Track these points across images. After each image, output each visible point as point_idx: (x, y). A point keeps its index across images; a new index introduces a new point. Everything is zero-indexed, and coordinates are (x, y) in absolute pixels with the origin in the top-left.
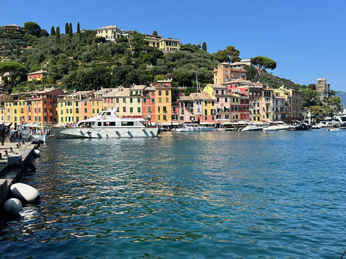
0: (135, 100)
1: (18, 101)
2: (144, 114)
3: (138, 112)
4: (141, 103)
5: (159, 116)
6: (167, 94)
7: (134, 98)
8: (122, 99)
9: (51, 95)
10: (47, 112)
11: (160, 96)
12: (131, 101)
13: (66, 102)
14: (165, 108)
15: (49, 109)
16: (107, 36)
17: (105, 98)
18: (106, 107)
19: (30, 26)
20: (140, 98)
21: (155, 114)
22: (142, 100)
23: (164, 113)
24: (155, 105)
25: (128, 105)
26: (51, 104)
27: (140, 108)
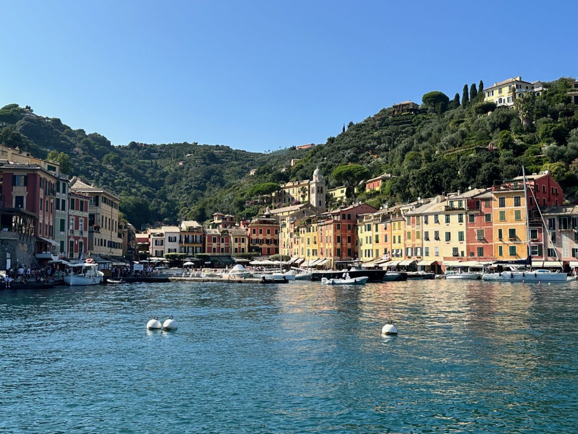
0: (454, 218)
1: (312, 226)
2: (470, 244)
3: (459, 240)
4: (464, 224)
5: (501, 248)
6: (517, 204)
7: (453, 214)
8: (434, 216)
9: (349, 215)
10: (342, 242)
11: (502, 209)
12: (448, 221)
13: (365, 225)
14: (512, 232)
15: (346, 238)
16: (501, 99)
17: (409, 216)
18: (410, 232)
19: (429, 99)
20: (462, 214)
21: (493, 244)
22: (467, 217)
23: (510, 242)
24: (492, 225)
25: (443, 228)
26: (349, 229)
27: (463, 232)
